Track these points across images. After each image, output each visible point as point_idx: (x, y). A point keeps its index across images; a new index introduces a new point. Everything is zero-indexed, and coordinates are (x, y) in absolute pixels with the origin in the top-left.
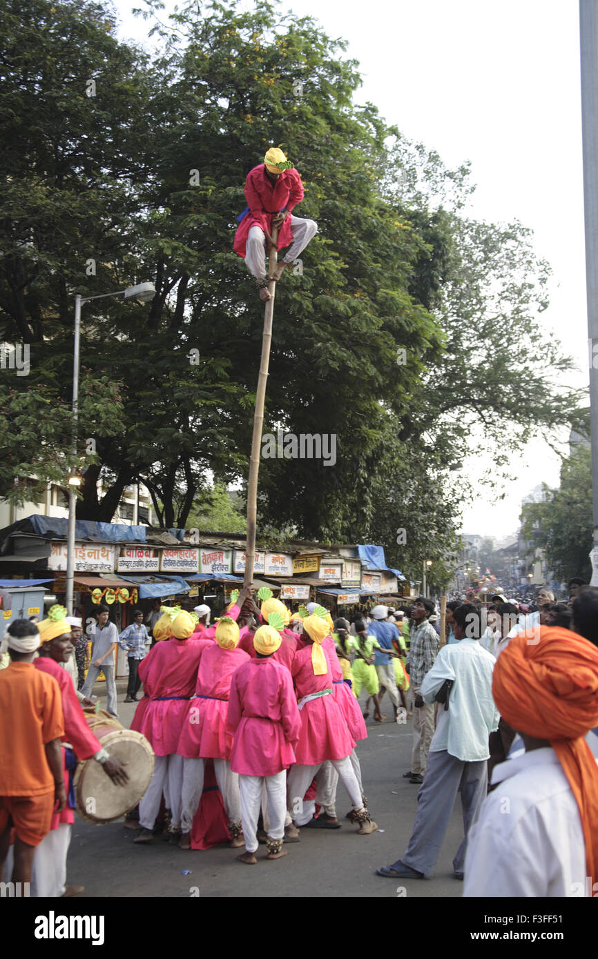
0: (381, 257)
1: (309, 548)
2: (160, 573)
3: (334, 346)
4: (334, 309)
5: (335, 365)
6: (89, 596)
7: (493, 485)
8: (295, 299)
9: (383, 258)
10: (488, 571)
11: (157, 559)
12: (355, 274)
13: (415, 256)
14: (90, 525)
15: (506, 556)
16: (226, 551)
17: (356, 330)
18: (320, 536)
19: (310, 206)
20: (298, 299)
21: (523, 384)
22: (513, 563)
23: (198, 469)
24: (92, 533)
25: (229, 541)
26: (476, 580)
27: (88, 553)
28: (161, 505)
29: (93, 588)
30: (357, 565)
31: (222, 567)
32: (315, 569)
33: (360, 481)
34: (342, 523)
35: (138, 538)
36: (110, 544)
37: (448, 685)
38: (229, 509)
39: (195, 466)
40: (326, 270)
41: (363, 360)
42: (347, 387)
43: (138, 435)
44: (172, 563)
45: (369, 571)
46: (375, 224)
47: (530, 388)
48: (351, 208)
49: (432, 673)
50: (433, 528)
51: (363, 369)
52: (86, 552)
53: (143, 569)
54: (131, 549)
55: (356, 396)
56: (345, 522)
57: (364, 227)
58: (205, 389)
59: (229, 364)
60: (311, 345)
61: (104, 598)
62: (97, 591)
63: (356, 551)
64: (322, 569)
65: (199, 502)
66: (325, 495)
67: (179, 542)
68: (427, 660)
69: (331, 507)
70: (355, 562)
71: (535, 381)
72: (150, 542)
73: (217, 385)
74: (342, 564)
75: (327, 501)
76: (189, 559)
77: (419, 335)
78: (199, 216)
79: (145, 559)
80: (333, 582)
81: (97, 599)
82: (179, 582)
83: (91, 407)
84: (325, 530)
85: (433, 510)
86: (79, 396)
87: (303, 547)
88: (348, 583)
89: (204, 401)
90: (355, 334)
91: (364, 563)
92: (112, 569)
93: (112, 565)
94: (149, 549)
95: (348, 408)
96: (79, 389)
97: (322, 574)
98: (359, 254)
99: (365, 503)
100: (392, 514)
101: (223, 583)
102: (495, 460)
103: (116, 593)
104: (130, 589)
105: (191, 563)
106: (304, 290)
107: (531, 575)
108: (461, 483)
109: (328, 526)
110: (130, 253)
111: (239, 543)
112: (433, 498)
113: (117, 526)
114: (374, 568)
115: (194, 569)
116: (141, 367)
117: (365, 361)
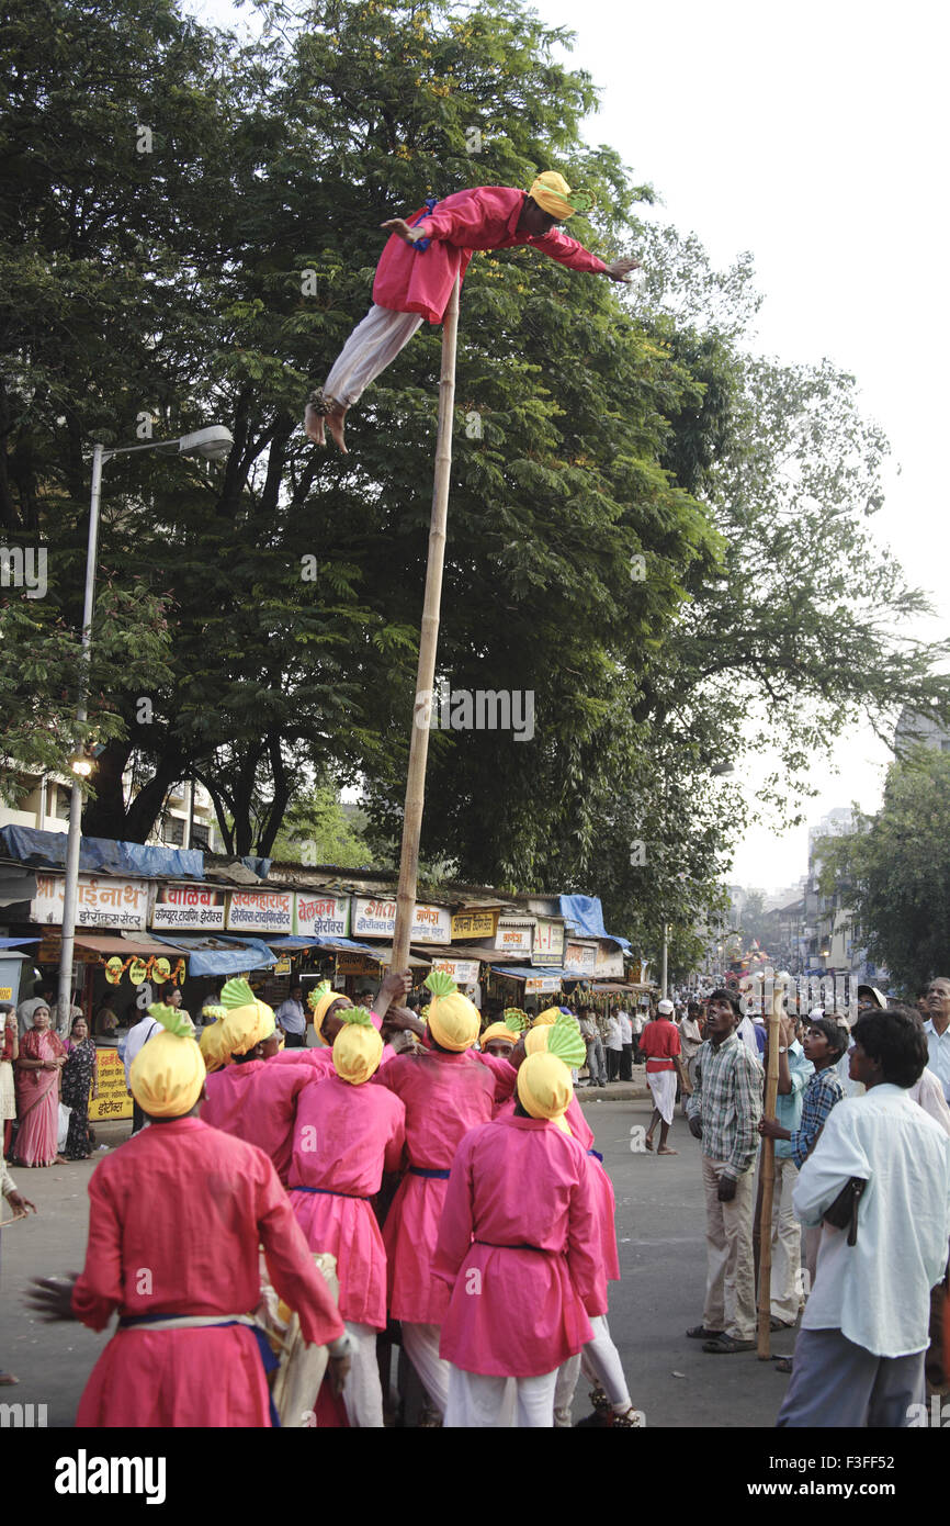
0: (621, 402)
1: (479, 898)
2: (226, 932)
3: (538, 547)
4: (540, 484)
5: (539, 580)
6: (101, 970)
7: (780, 802)
8: (475, 463)
9: (624, 403)
10: (756, 946)
11: (221, 909)
12: (576, 430)
13: (677, 401)
14: (108, 847)
15: (784, 920)
16: (340, 898)
17: (576, 522)
18: (497, 877)
19: (504, 305)
20: (481, 462)
21: (837, 635)
22: (797, 934)
23: (294, 761)
24: (110, 859)
25: (345, 882)
26: (738, 959)
27: (102, 896)
28: (230, 821)
29: (107, 956)
30: (558, 927)
31: (332, 925)
32: (489, 933)
33: (570, 785)
34: (535, 857)
35: (189, 872)
36: (142, 880)
37: (856, 1188)
38: (342, 830)
39: (288, 758)
40: (528, 416)
41: (587, 573)
42: (554, 625)
43: (195, 691)
44: (247, 916)
45: (578, 939)
46: (613, 343)
47: (850, 640)
48: (574, 314)
49: (820, 1160)
50: (683, 870)
51: (587, 589)
52: (98, 893)
53: (197, 925)
54: (176, 889)
55: (567, 641)
56: (540, 855)
57: (594, 349)
58: (314, 616)
59: (358, 575)
60: (498, 546)
61: (126, 974)
62: (115, 961)
63: (555, 906)
64: (501, 934)
65: (293, 817)
66: (509, 808)
67: (260, 880)
68: (741, 1110)
69: (518, 828)
70: (555, 922)
71: (859, 629)
72: (210, 878)
73: (334, 609)
74: (533, 927)
75: (511, 818)
76: (276, 911)
77: (680, 539)
78: (312, 316)
79: (199, 908)
80: (518, 955)
81: (114, 975)
82: (259, 950)
83: (115, 638)
84: (509, 869)
85: (683, 840)
86: (93, 619)
87: (469, 896)
88: (544, 958)
89: (311, 637)
90: (575, 530)
91: (569, 926)
92: (143, 924)
93: (144, 917)
94: (209, 890)
95: (553, 662)
96: (95, 607)
97: (499, 943)
98: (585, 393)
99: (579, 823)
100: (617, 845)
101: (333, 953)
102: (785, 759)
103: (149, 965)
104: (173, 960)
105: (280, 918)
106: (491, 449)
107: (826, 954)
108: (728, 796)
109: (512, 861)
110: (191, 398)
111: (362, 885)
112: (684, 819)
113: (154, 850)
114: (586, 934)
115: (285, 928)
116: (204, 574)
117: (590, 576)
